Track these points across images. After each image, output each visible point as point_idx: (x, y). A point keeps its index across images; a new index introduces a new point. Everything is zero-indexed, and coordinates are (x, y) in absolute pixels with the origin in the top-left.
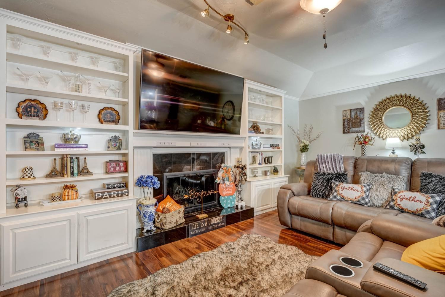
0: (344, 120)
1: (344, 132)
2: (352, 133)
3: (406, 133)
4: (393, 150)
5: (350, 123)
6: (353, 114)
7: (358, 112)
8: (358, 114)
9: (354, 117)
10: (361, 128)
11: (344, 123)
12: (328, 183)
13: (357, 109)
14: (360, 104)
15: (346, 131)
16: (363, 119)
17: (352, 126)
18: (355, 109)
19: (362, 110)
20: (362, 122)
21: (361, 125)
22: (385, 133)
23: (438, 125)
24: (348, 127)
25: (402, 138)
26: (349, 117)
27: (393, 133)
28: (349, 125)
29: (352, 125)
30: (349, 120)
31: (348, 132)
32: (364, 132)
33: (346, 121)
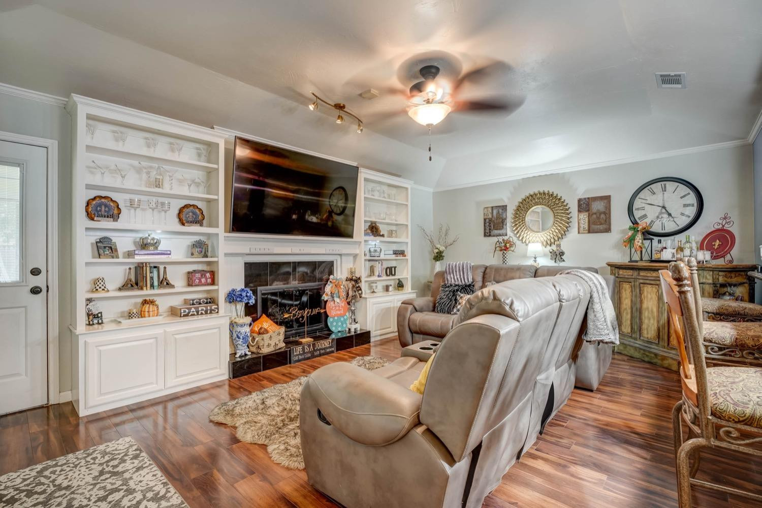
0: (485, 220)
1: (485, 235)
2: (494, 236)
3: (549, 237)
4: (535, 258)
5: (492, 223)
6: (495, 212)
7: (501, 211)
8: (500, 213)
9: (496, 217)
10: (503, 230)
11: (485, 223)
12: (454, 295)
13: (499, 206)
14: (502, 200)
15: (488, 234)
16: (506, 219)
17: (494, 228)
18: (497, 207)
19: (504, 208)
20: (505, 223)
21: (503, 227)
22: (528, 237)
23: (579, 229)
24: (490, 229)
25: (545, 243)
26: (490, 216)
27: (536, 237)
28: (490, 226)
29: (494, 226)
30: (490, 220)
31: (490, 236)
32: (506, 235)
33: (487, 220)
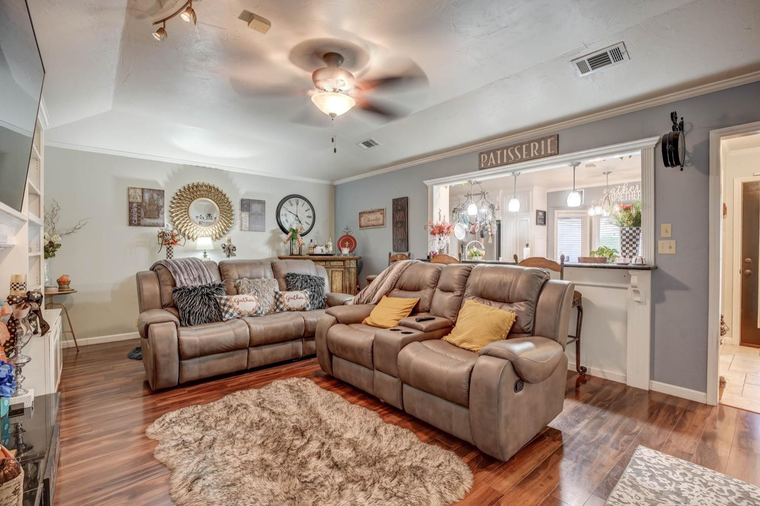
0: (130, 204)
1: (131, 223)
2: (145, 226)
4: (205, 253)
5: (142, 210)
6: (147, 196)
7: (155, 196)
8: (155, 198)
9: (148, 202)
10: (158, 220)
11: (130, 209)
13: (153, 190)
14: (156, 183)
15: (134, 220)
16: (163, 206)
17: (145, 215)
18: (150, 190)
19: (161, 193)
20: (161, 212)
21: (158, 215)
22: (192, 230)
24: (139, 217)
25: (214, 237)
26: (139, 200)
27: (201, 232)
28: (140, 213)
29: (145, 213)
30: (140, 205)
31: (139, 225)
32: (163, 226)
33: (135, 205)
